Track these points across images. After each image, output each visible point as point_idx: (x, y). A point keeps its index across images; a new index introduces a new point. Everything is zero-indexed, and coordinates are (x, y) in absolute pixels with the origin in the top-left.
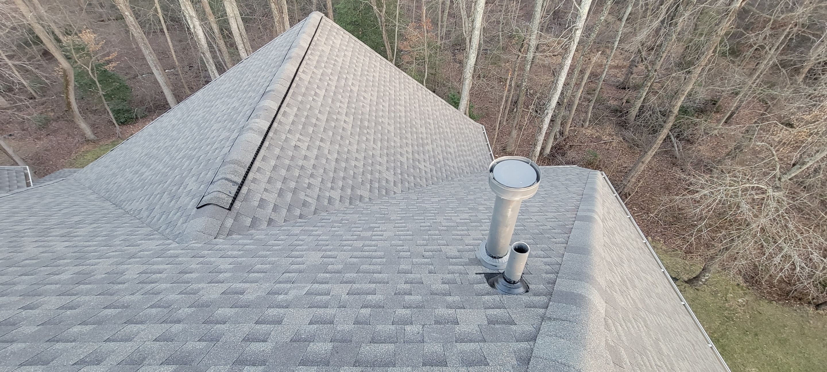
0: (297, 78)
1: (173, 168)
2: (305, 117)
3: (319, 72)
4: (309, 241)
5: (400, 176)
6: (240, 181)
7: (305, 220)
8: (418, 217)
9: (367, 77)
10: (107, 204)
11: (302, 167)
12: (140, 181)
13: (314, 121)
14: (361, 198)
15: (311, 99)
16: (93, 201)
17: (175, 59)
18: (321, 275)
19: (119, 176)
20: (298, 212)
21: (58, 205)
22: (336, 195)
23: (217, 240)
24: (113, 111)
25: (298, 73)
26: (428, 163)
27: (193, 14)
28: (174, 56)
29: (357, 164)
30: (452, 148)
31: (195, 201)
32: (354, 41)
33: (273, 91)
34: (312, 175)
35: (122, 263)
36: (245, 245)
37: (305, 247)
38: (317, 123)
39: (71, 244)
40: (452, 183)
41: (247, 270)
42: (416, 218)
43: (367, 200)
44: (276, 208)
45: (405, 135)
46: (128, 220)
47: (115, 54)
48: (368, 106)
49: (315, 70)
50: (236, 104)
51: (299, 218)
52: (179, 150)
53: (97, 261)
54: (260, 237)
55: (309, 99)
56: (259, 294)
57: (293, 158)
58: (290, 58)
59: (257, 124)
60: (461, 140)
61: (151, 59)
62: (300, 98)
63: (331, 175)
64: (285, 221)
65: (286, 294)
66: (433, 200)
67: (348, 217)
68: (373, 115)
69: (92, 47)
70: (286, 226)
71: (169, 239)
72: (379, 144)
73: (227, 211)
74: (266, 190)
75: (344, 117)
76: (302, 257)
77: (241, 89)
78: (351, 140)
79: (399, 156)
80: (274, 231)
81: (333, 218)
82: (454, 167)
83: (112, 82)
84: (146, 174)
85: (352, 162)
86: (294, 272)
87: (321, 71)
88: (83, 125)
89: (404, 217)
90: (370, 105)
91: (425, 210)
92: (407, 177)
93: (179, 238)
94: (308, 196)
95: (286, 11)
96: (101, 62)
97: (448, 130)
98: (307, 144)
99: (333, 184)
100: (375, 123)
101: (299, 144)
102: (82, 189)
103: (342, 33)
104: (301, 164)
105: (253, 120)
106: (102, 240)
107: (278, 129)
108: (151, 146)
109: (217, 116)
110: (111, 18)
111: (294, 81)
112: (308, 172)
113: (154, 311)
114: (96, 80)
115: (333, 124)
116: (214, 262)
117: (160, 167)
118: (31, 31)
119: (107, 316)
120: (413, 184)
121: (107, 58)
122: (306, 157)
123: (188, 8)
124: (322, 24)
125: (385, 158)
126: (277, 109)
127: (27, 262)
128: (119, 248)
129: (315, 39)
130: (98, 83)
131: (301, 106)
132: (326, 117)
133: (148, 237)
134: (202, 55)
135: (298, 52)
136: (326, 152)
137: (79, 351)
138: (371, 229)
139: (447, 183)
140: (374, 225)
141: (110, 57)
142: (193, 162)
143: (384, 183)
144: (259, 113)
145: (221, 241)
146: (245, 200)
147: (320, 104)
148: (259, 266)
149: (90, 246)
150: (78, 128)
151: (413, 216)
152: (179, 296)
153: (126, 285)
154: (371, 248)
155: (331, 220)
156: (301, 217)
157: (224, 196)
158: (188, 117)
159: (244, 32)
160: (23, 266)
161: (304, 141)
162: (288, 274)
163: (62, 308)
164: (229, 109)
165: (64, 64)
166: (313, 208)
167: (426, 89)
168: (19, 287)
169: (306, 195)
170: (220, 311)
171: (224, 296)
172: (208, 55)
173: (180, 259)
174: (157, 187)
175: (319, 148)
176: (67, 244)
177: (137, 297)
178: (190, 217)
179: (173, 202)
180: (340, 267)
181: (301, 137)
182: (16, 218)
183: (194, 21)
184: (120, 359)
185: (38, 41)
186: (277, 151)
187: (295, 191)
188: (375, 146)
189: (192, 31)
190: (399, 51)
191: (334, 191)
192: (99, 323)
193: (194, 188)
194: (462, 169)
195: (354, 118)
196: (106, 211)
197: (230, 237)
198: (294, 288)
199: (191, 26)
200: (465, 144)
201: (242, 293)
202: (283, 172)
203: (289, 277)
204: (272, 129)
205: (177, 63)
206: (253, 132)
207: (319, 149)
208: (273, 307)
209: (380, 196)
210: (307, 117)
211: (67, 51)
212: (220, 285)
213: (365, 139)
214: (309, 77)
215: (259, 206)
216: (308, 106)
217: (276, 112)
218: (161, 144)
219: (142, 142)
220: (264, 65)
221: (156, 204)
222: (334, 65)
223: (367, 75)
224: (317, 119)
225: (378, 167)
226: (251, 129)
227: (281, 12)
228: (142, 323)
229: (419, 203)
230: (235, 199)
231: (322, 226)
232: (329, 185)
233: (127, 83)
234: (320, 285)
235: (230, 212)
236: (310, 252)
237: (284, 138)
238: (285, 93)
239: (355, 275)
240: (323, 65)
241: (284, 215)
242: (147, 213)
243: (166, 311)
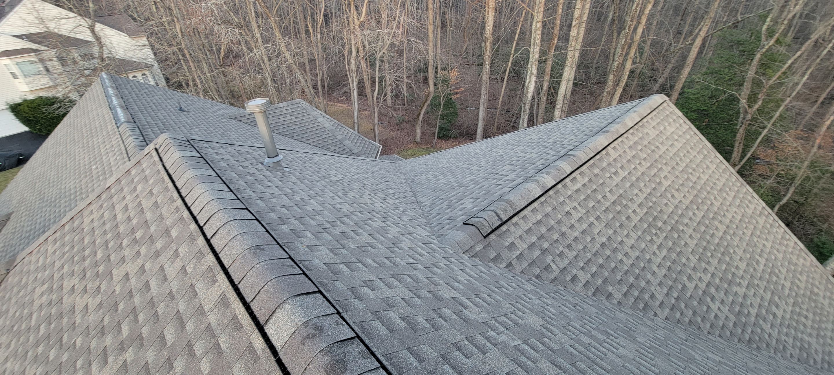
0: (604, 152)
1: (461, 185)
2: (592, 190)
3: (631, 153)
4: (536, 303)
5: (673, 301)
6: (505, 219)
7: (540, 283)
8: (676, 361)
9: (690, 176)
10: (409, 190)
11: (563, 234)
12: (435, 184)
13: (600, 197)
14: (609, 296)
15: (608, 175)
16: (403, 184)
17: (500, 102)
18: (534, 341)
19: (424, 174)
20: (537, 271)
21: (386, 177)
22: (583, 277)
23: (464, 255)
24: (440, 127)
25: (608, 147)
26: (727, 308)
27: (535, 71)
28: (501, 100)
29: (624, 259)
30: (782, 311)
31: (464, 217)
32: (692, 133)
33: (574, 156)
34: (569, 246)
35: (403, 235)
36: (482, 272)
37: (530, 306)
38: (602, 200)
39: (384, 206)
40: (754, 352)
41: (476, 293)
42: (673, 359)
43: (616, 302)
44: (520, 257)
45: (708, 258)
46: (415, 207)
47: (463, 89)
48: (673, 207)
49: (627, 150)
50: (533, 156)
51: (536, 277)
52: (471, 174)
53: (392, 225)
54: (496, 273)
55: (606, 175)
56: (477, 318)
57: (559, 222)
58: (607, 132)
59: (543, 179)
60: (805, 307)
61: (484, 97)
62: (596, 171)
63: (589, 256)
64: (522, 272)
65: (498, 334)
66: (710, 355)
67: (585, 306)
68: (673, 219)
69: (453, 81)
70: (520, 277)
71: (434, 235)
72: (664, 252)
73: (483, 238)
74: (521, 237)
75: (635, 206)
76: (524, 312)
77: (545, 144)
78: (631, 233)
79: (685, 278)
80: (509, 275)
81: (568, 297)
82: (770, 335)
83: (450, 108)
84: (441, 181)
85: (620, 254)
86: (511, 321)
87: (634, 153)
88: (418, 131)
89: (656, 348)
90: (676, 207)
91: (690, 359)
92: (683, 307)
93: (441, 238)
94: (554, 262)
95: (623, 84)
96: (452, 92)
97: (788, 284)
98: (580, 215)
99: (586, 265)
100: (672, 228)
101: (572, 211)
102: (400, 173)
103: (682, 121)
104: (564, 230)
105: (542, 175)
106: (398, 213)
107: (560, 190)
108: (454, 162)
109: (513, 159)
110: (475, 64)
111: (600, 154)
112: (567, 241)
113: (409, 279)
114: (442, 103)
115: (619, 208)
116: (455, 271)
117: (452, 180)
118: (426, 64)
119: (385, 264)
120: (687, 320)
121: (456, 91)
122: (572, 227)
123: (534, 66)
124: (661, 108)
125: (664, 271)
126: (569, 173)
127: (363, 205)
128: (405, 223)
129: (645, 120)
130: (442, 106)
131: (593, 179)
132: (614, 198)
133: (423, 226)
134: (523, 105)
135: (618, 128)
136: (596, 231)
137: (367, 275)
138: (606, 333)
139: (746, 348)
140: (612, 332)
141: (459, 91)
142: (476, 187)
143: (647, 296)
144: (551, 170)
145: (467, 258)
146: (500, 236)
147: (615, 183)
148: (485, 296)
149: (391, 213)
150: (415, 131)
151: (669, 355)
152: (425, 280)
153: (400, 251)
154: (598, 352)
155: (565, 298)
156: (538, 277)
157: (487, 225)
158: (490, 151)
159: (568, 95)
160: (360, 207)
161: (579, 212)
162: (505, 319)
163: (368, 243)
164: (525, 157)
165: (432, 88)
166: (553, 276)
167: (776, 218)
168: (355, 218)
169: (553, 260)
170: (446, 310)
171: (452, 300)
172: (528, 106)
173: (436, 254)
174: (444, 194)
175: (591, 224)
176: (382, 205)
177: (403, 263)
178: (456, 227)
179: (449, 210)
180: (556, 347)
181: (578, 207)
182: (366, 176)
183: (532, 78)
184: (382, 296)
185: (426, 70)
186: (548, 209)
187: (545, 251)
188: (657, 252)
189: (526, 84)
190: (754, 157)
191: (583, 272)
192: (380, 265)
193: (468, 207)
194: (784, 346)
195: (647, 212)
196: (406, 195)
197: (473, 259)
198: (506, 334)
199: (528, 81)
200: (811, 315)
201: (466, 309)
202: (544, 230)
203: (506, 322)
204: (555, 189)
205: (499, 106)
206: (537, 184)
207: (589, 226)
208: (483, 337)
209: (634, 307)
210: (594, 191)
211: (437, 80)
212: (453, 291)
213: (649, 238)
214: (618, 155)
215: (508, 247)
216: (601, 181)
217: (566, 175)
218: (461, 164)
219: (449, 157)
220: (576, 131)
221: (437, 206)
222: (653, 151)
223: (691, 174)
224: (604, 197)
225: (649, 276)
226: (537, 181)
227: (616, 84)
228: (400, 282)
229: (686, 346)
230: (493, 231)
231: (554, 298)
232: (582, 264)
233: (459, 111)
234: (530, 349)
235: (484, 239)
236: (532, 314)
237: (561, 201)
238: (584, 161)
239: (568, 366)
240: (640, 147)
241: (524, 267)
242: (428, 209)
243: (415, 284)
